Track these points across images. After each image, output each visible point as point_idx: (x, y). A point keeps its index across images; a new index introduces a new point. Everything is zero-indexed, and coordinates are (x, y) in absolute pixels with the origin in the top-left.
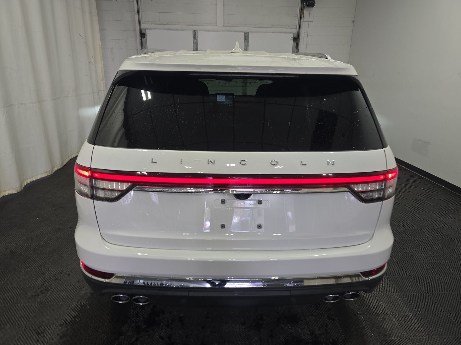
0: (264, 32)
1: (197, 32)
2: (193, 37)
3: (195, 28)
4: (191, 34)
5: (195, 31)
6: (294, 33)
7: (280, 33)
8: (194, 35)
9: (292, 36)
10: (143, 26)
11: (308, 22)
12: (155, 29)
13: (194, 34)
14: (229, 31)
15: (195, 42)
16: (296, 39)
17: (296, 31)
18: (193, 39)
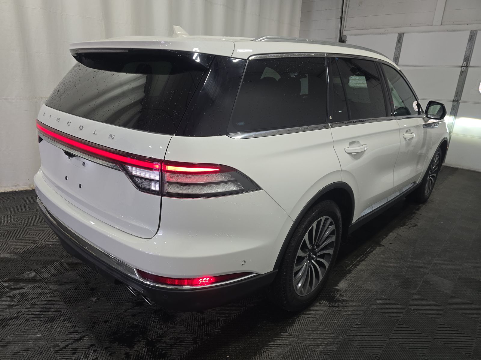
2: (397, 41)
3: (401, 30)
4: (396, 37)
5: (401, 33)
10: (345, 33)
12: (356, 35)
13: (399, 37)
15: (398, 46)
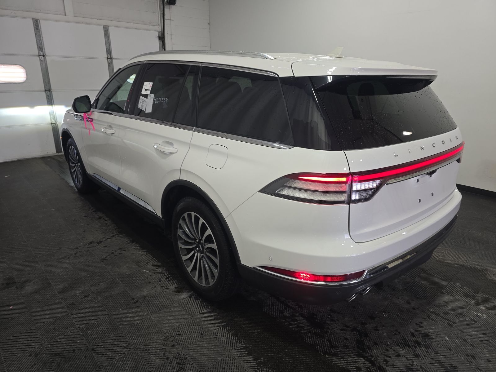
0: (127, 28)
1: (40, 21)
3: (36, 16)
5: (36, 19)
6: (159, 32)
7: (144, 29)
8: (35, 25)
9: (156, 34)
11: (170, 21)
13: (35, 23)
14: (83, 23)
16: (162, 38)
17: (159, 28)
18: (35, 30)
